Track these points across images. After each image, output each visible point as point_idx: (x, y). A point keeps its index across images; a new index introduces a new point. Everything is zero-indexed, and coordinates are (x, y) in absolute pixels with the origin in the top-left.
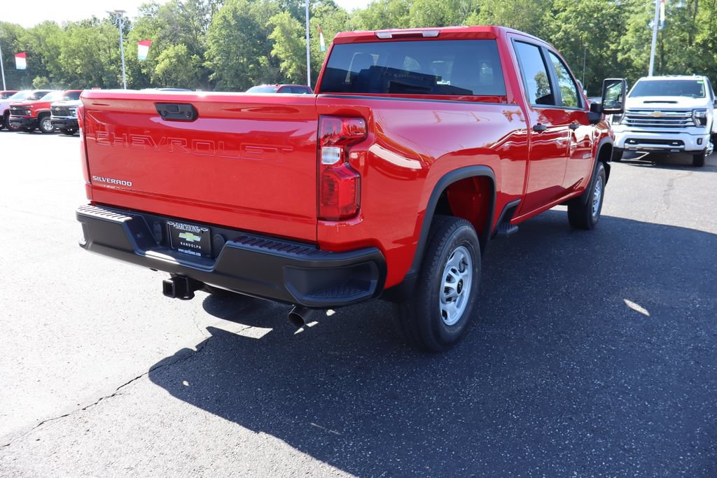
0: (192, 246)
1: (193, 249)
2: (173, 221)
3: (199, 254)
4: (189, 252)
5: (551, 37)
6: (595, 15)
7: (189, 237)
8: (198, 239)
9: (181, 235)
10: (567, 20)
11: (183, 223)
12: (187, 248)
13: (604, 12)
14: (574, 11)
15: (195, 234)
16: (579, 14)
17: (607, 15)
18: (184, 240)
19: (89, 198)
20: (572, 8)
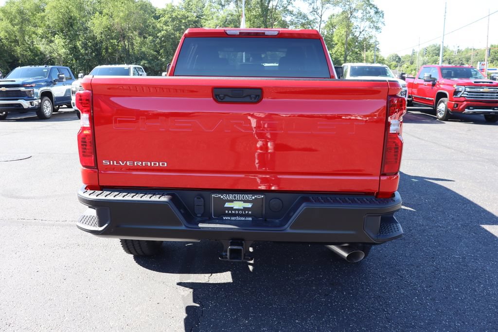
0: (240, 212)
1: (241, 215)
2: (219, 193)
3: (250, 219)
4: (238, 218)
5: (158, 35)
6: (184, 21)
7: (238, 205)
8: (249, 205)
9: (227, 205)
10: (166, 23)
11: (232, 194)
12: (235, 215)
13: (189, 19)
14: (170, 18)
15: (245, 201)
16: (173, 20)
17: (190, 21)
18: (231, 209)
19: (85, 184)
20: (169, 15)
